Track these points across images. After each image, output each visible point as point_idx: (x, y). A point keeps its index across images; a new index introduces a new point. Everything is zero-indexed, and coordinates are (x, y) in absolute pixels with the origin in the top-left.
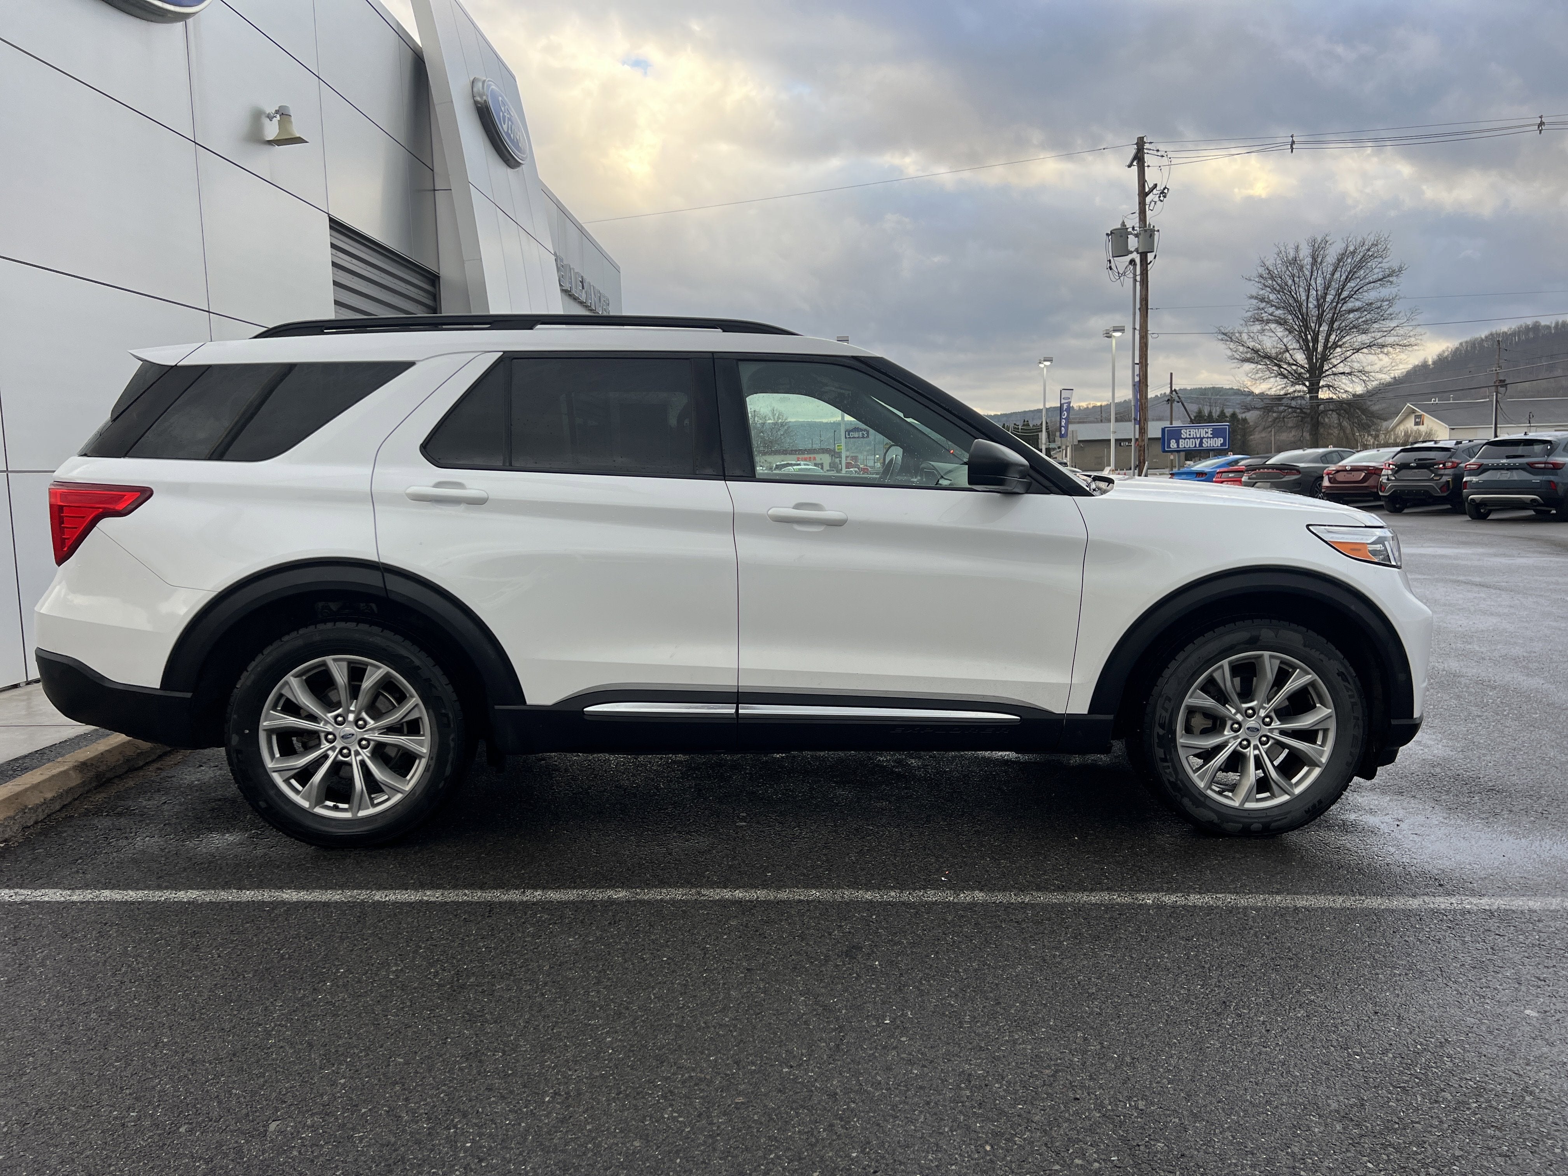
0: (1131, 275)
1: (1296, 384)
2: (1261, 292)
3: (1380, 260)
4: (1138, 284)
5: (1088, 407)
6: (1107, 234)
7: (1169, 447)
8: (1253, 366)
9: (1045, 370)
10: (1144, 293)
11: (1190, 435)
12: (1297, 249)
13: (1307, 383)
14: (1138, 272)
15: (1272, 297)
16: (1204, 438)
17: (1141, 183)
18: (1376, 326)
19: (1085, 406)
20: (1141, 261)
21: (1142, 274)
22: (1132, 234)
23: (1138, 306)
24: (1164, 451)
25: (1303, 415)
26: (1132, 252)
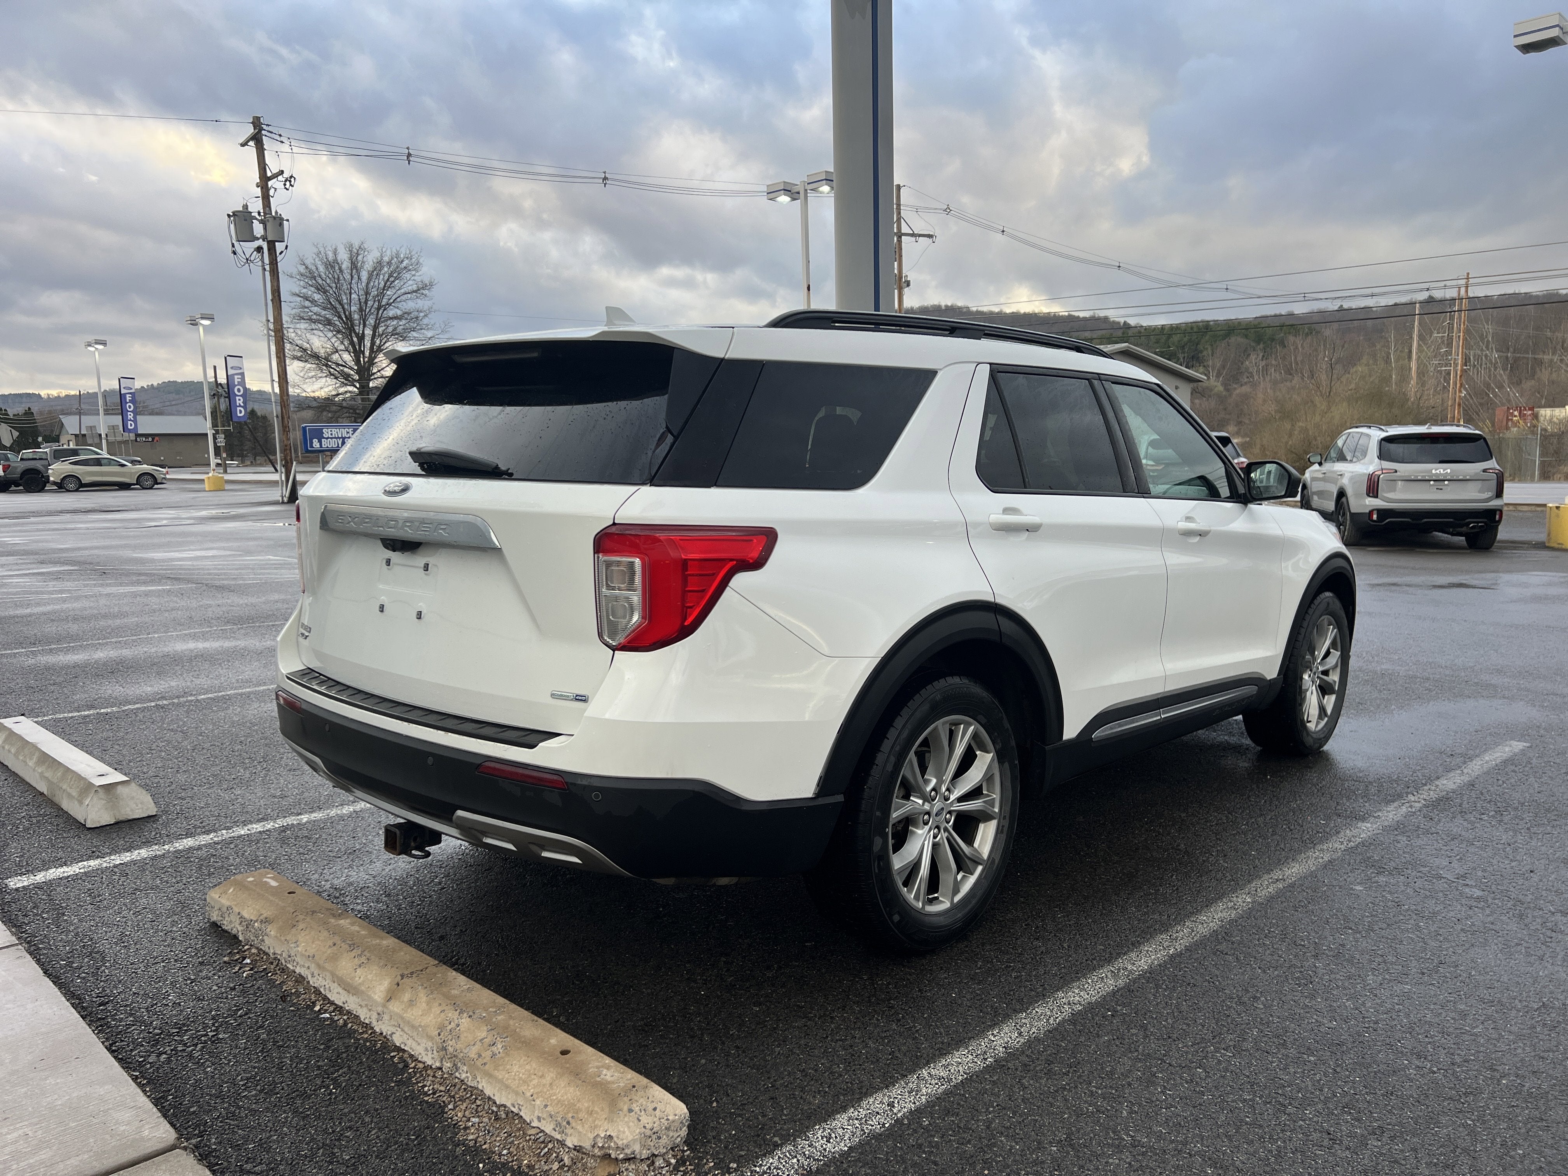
0: (260, 263)
1: (346, 385)
2: (304, 291)
3: (413, 273)
4: (267, 274)
5: (59, 396)
6: (229, 216)
7: (312, 446)
8: (301, 364)
9: (97, 354)
10: (275, 284)
11: (331, 434)
12: (335, 252)
13: (358, 385)
14: (267, 261)
15: (317, 297)
16: (345, 438)
17: (262, 165)
18: (414, 334)
19: (56, 395)
20: (269, 250)
21: (271, 264)
22: (256, 219)
23: (270, 297)
24: (308, 451)
25: (356, 416)
26: (258, 239)
